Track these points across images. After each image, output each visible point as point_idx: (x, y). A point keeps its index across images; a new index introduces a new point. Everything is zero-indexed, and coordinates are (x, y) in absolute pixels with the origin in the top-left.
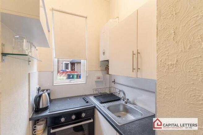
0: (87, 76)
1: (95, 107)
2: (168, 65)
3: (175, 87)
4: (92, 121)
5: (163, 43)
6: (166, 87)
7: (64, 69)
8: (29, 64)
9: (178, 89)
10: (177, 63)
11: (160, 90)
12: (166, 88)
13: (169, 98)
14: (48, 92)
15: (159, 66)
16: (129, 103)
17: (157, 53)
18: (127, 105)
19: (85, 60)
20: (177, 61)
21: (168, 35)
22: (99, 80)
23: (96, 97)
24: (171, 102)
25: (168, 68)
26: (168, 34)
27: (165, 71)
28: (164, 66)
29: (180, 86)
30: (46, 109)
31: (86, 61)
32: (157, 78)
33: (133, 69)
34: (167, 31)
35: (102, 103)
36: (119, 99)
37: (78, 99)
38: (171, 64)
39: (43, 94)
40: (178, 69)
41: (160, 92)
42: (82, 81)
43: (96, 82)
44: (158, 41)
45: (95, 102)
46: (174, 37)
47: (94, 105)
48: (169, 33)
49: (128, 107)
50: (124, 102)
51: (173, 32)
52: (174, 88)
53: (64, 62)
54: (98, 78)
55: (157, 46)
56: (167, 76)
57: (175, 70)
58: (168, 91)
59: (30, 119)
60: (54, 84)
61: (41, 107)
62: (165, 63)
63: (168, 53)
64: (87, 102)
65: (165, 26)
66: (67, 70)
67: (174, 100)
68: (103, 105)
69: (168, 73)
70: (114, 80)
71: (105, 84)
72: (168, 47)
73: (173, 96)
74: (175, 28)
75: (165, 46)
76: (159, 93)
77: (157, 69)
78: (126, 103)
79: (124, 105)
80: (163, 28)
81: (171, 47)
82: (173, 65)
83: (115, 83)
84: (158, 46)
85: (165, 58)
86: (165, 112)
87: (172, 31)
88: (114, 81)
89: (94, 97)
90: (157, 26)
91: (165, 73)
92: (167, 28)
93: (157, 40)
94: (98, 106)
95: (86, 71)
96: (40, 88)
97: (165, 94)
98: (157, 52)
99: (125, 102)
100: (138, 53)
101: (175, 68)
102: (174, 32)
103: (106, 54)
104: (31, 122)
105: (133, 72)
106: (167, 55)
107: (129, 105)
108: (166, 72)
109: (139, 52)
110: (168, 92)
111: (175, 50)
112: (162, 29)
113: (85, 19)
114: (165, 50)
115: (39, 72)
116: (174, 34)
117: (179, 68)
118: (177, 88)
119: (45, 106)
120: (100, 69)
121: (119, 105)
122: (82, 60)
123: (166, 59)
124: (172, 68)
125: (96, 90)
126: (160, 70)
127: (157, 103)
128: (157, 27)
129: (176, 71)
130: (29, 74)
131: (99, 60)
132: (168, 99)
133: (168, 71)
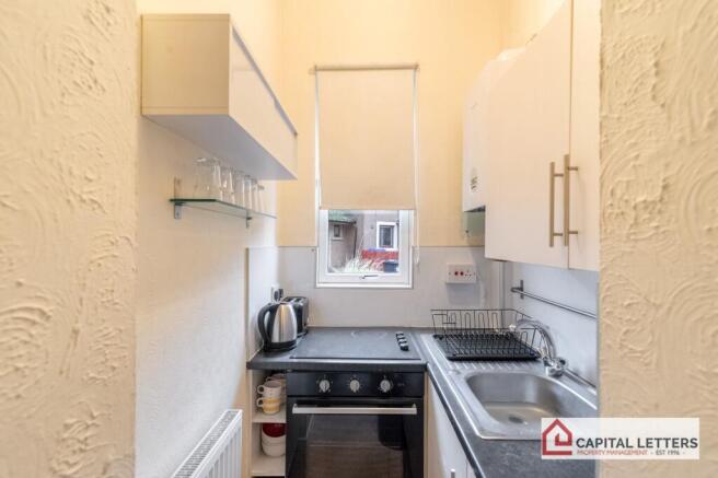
0: (418, 265)
1: (424, 368)
2: (635, 207)
3: (658, 302)
4: (413, 410)
5: (619, 118)
6: (626, 303)
7: (378, 247)
8: (248, 226)
9: (670, 309)
10: (666, 197)
11: (608, 313)
12: (629, 305)
13: (640, 349)
14: (301, 304)
15: (607, 215)
16: (571, 377)
17: (601, 163)
18: (557, 385)
19: (412, 212)
20: (665, 187)
21: (637, 80)
22: (460, 279)
23: (440, 337)
24: (646, 365)
25: (636, 219)
26: (634, 79)
27: (625, 232)
28: (622, 213)
29: (675, 297)
30: (287, 347)
31: (415, 215)
32: (601, 264)
33: (553, 234)
34: (632, 64)
35: (452, 359)
36: (532, 358)
37: (381, 337)
38: (645, 201)
39: (283, 306)
40: (669, 221)
41: (609, 322)
42: (400, 279)
43: (450, 285)
44: (604, 114)
45: (432, 353)
46: (654, 87)
47: (422, 362)
48: (642, 68)
49: (559, 393)
50: (546, 373)
51: (653, 62)
52: (654, 305)
53: (379, 223)
54: (456, 273)
55: (601, 133)
56: (631, 253)
57: (657, 227)
58: (634, 319)
59: (249, 366)
60: (318, 285)
61: (276, 339)
62: (627, 201)
63: (637, 157)
64: (405, 349)
65: (625, 47)
66: (388, 250)
67: (655, 356)
68: (458, 366)
69: (636, 241)
70: (522, 282)
71: (486, 296)
72: (636, 130)
73: (650, 339)
74: (659, 47)
75: (625, 131)
76: (608, 326)
77: (601, 225)
78: (557, 375)
79: (543, 383)
80: (620, 55)
81: (648, 131)
82: (651, 207)
83: (522, 297)
84: (604, 133)
85: (625, 179)
86: (626, 405)
87: (650, 60)
88: (521, 289)
89: (435, 336)
90: (601, 50)
91: (625, 242)
92: (632, 51)
93: (601, 109)
94: (434, 365)
95: (413, 248)
96: (281, 291)
97: (624, 329)
98: (601, 157)
99: (552, 371)
100: (568, 168)
101: (658, 218)
102: (656, 65)
103: (480, 184)
104: (251, 371)
105: (552, 244)
106: (632, 164)
107: (564, 386)
108: (628, 236)
109: (572, 165)
110: (636, 322)
111: (658, 141)
112: (618, 61)
113: (412, 71)
114: (628, 143)
115: (282, 248)
116: (654, 70)
117: (673, 219)
118: (666, 307)
119: (284, 340)
120: (464, 242)
121: (522, 377)
122: (401, 212)
123: (628, 182)
124: (650, 220)
125: (443, 313)
126: (609, 231)
127: (601, 367)
128: (602, 55)
129: (662, 229)
130: (247, 250)
131: (461, 207)
132: (635, 352)
133: (635, 233)
